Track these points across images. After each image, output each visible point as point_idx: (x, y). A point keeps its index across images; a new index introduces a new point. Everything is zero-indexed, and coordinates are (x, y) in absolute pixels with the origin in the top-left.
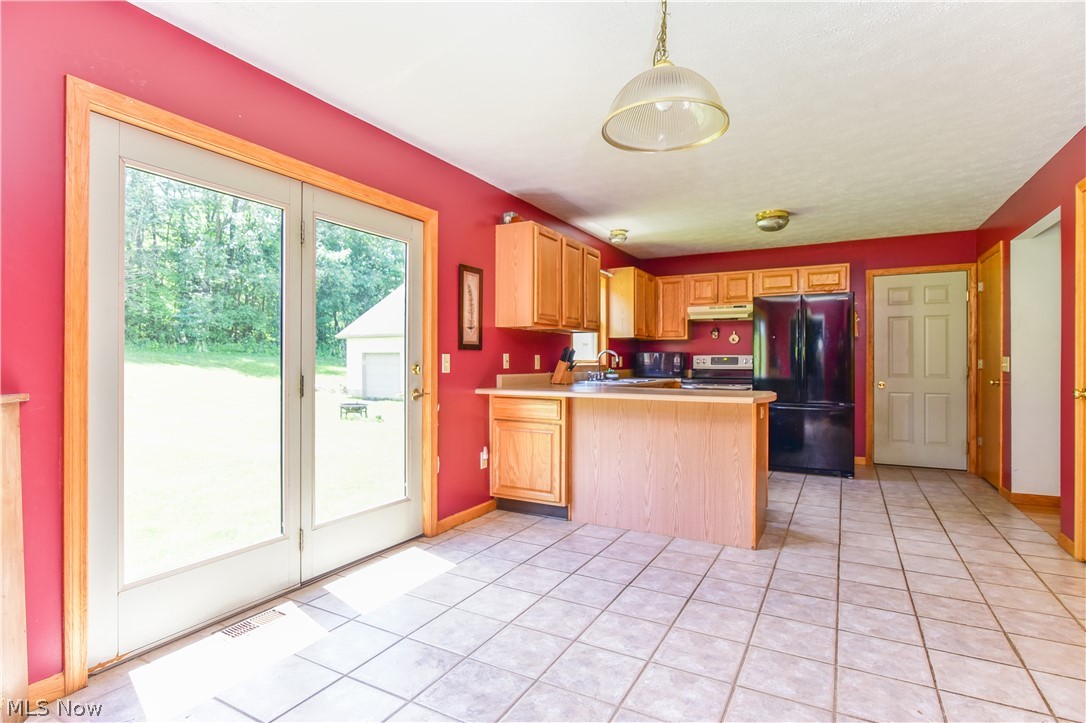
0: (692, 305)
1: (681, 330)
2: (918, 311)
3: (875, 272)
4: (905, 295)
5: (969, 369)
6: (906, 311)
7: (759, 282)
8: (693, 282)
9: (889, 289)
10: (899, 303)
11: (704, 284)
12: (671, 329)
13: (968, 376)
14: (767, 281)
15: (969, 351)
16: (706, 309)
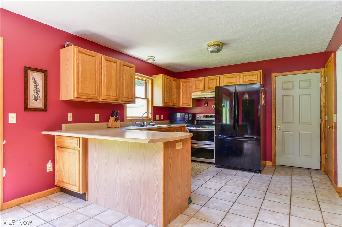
0: (194, 91)
1: (189, 103)
2: (296, 92)
3: (275, 74)
4: (290, 85)
5: (321, 120)
6: (291, 92)
7: (222, 80)
8: (194, 81)
9: (282, 82)
10: (288, 89)
11: (199, 81)
12: (185, 102)
13: (321, 124)
14: (225, 80)
15: (321, 111)
16: (200, 93)
